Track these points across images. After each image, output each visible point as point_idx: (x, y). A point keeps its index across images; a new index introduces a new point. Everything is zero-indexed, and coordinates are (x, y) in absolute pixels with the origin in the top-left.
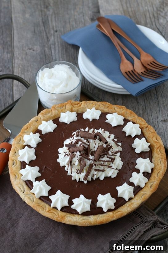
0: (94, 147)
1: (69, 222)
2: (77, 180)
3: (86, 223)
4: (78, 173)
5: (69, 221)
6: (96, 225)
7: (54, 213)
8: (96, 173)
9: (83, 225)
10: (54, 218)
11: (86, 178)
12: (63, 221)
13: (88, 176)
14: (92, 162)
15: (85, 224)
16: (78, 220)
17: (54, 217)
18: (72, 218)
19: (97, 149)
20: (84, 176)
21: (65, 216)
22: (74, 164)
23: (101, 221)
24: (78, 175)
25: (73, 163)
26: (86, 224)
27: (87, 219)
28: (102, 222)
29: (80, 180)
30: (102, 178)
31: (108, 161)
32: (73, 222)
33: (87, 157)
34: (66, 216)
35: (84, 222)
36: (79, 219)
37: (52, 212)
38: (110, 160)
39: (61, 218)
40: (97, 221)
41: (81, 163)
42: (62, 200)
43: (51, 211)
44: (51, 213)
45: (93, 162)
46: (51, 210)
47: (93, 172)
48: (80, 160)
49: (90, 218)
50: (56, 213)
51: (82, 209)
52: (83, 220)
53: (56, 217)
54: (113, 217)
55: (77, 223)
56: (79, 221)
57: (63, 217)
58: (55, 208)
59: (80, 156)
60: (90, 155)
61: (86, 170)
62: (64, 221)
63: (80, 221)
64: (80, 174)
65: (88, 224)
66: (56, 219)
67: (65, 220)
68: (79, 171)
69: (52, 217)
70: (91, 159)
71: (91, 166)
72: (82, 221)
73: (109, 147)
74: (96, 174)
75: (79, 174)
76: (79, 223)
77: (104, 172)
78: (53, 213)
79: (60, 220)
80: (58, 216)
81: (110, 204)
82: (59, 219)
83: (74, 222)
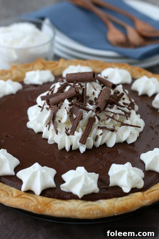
0: (94, 94)
1: (61, 211)
2: (67, 149)
3: (93, 212)
4: (68, 135)
5: (60, 209)
6: (112, 215)
7: (30, 199)
8: (100, 131)
9: (88, 216)
10: (30, 206)
11: (84, 140)
12: (47, 210)
13: (88, 137)
14: (92, 113)
15: (91, 212)
16: (77, 206)
17: (28, 204)
18: (65, 204)
19: (99, 96)
20: (80, 138)
21: (51, 202)
22: (60, 121)
23: (123, 205)
24: (69, 138)
25: (57, 120)
26: (95, 212)
27: (94, 205)
28: (124, 208)
29: (73, 148)
30: (111, 144)
31: (120, 114)
32: (68, 210)
33: (83, 106)
34: (53, 202)
35: (91, 209)
36: (79, 205)
37: (24, 198)
38: (123, 113)
39: (43, 205)
40: (114, 207)
41: (73, 117)
42: (43, 176)
43: (23, 196)
44: (22, 199)
45: (94, 114)
46: (23, 194)
47: (96, 131)
48: (71, 113)
49: (100, 203)
50: (32, 198)
51: (84, 187)
52: (86, 206)
53: (33, 204)
54: (143, 199)
55: (75, 211)
56: (80, 207)
57: (46, 205)
58: (30, 192)
59: (70, 105)
60: (88, 104)
61: (82, 129)
62: (49, 210)
63: (83, 208)
64: (73, 134)
65: (98, 212)
66: (33, 208)
67: (52, 207)
68: (69, 131)
69: (25, 205)
70: (91, 110)
71: (91, 121)
72: (86, 208)
73: (118, 95)
74: (101, 135)
75: (70, 136)
76: (80, 211)
77: (114, 133)
78: (27, 198)
79: (42, 209)
80: (36, 203)
81: (135, 178)
82: (39, 207)
83: (71, 210)
